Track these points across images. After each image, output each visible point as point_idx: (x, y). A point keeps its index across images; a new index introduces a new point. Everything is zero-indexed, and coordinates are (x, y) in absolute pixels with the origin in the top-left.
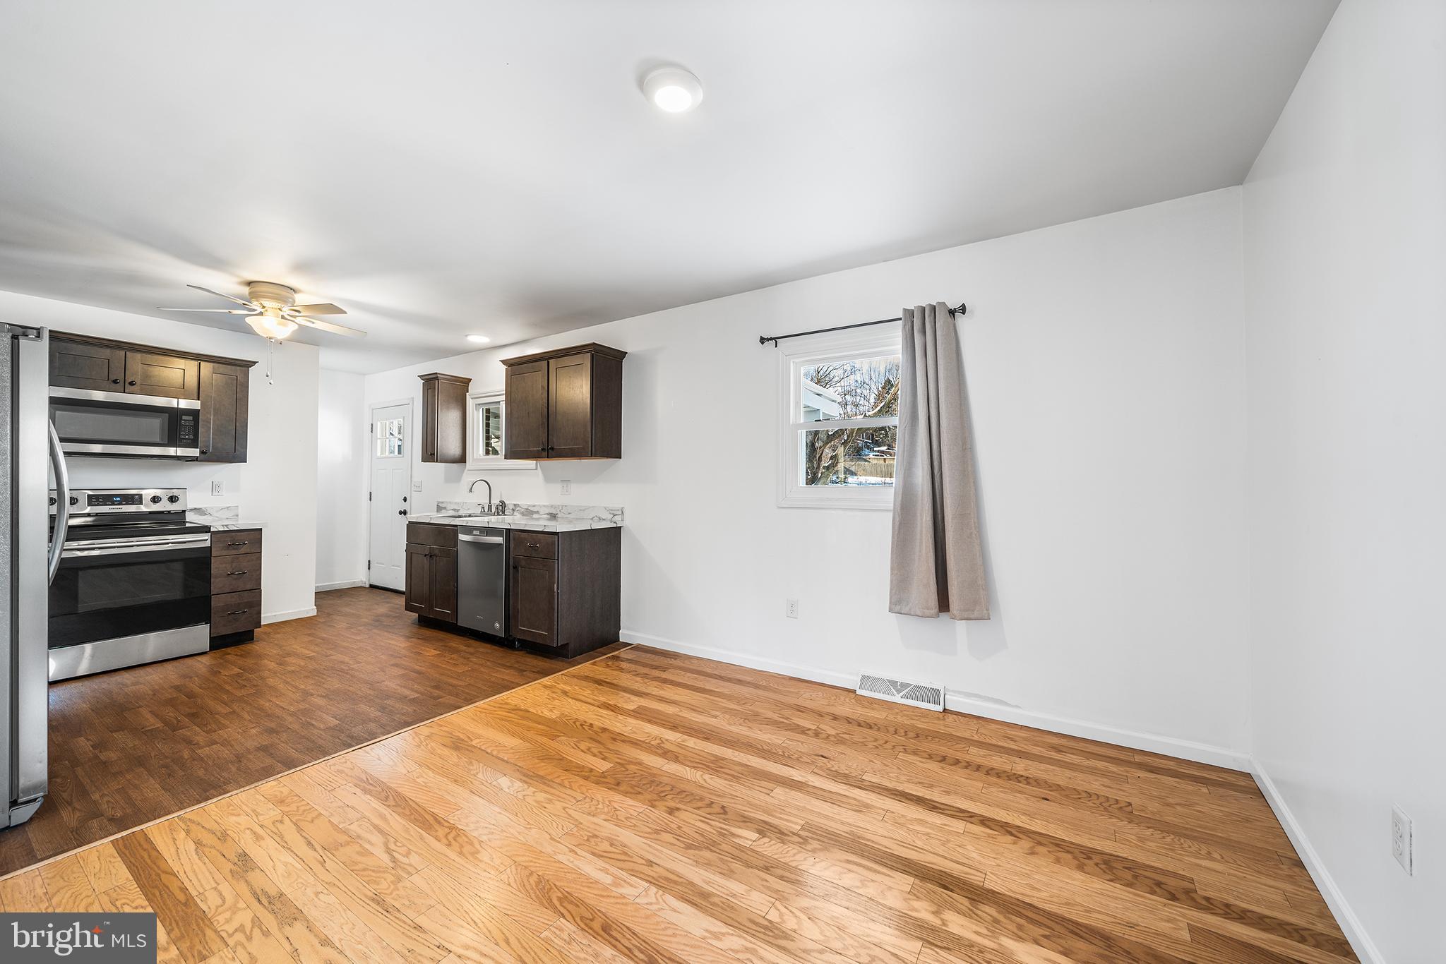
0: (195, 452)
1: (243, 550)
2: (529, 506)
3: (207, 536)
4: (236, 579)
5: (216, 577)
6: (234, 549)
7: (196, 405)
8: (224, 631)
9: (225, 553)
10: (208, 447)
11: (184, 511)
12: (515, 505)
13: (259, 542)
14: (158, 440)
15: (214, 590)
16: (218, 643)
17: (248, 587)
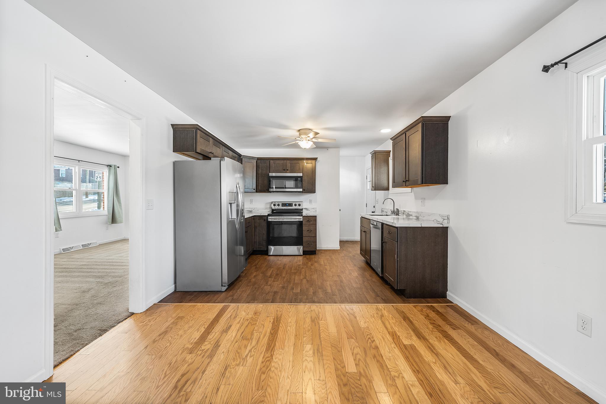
0: (301, 190)
1: (311, 223)
2: (409, 212)
3: (301, 217)
4: (309, 232)
5: (304, 231)
6: (309, 222)
7: (301, 175)
8: (307, 249)
9: (307, 223)
10: (305, 188)
11: (302, 209)
12: (404, 211)
13: (316, 220)
14: (293, 187)
15: (304, 235)
16: (305, 253)
17: (313, 236)
